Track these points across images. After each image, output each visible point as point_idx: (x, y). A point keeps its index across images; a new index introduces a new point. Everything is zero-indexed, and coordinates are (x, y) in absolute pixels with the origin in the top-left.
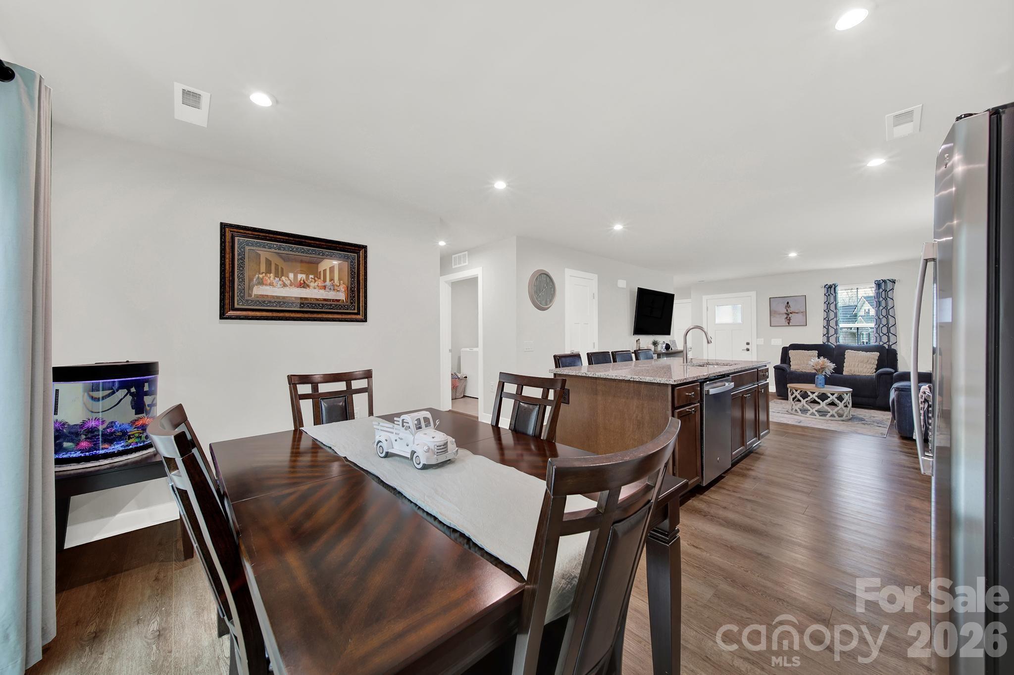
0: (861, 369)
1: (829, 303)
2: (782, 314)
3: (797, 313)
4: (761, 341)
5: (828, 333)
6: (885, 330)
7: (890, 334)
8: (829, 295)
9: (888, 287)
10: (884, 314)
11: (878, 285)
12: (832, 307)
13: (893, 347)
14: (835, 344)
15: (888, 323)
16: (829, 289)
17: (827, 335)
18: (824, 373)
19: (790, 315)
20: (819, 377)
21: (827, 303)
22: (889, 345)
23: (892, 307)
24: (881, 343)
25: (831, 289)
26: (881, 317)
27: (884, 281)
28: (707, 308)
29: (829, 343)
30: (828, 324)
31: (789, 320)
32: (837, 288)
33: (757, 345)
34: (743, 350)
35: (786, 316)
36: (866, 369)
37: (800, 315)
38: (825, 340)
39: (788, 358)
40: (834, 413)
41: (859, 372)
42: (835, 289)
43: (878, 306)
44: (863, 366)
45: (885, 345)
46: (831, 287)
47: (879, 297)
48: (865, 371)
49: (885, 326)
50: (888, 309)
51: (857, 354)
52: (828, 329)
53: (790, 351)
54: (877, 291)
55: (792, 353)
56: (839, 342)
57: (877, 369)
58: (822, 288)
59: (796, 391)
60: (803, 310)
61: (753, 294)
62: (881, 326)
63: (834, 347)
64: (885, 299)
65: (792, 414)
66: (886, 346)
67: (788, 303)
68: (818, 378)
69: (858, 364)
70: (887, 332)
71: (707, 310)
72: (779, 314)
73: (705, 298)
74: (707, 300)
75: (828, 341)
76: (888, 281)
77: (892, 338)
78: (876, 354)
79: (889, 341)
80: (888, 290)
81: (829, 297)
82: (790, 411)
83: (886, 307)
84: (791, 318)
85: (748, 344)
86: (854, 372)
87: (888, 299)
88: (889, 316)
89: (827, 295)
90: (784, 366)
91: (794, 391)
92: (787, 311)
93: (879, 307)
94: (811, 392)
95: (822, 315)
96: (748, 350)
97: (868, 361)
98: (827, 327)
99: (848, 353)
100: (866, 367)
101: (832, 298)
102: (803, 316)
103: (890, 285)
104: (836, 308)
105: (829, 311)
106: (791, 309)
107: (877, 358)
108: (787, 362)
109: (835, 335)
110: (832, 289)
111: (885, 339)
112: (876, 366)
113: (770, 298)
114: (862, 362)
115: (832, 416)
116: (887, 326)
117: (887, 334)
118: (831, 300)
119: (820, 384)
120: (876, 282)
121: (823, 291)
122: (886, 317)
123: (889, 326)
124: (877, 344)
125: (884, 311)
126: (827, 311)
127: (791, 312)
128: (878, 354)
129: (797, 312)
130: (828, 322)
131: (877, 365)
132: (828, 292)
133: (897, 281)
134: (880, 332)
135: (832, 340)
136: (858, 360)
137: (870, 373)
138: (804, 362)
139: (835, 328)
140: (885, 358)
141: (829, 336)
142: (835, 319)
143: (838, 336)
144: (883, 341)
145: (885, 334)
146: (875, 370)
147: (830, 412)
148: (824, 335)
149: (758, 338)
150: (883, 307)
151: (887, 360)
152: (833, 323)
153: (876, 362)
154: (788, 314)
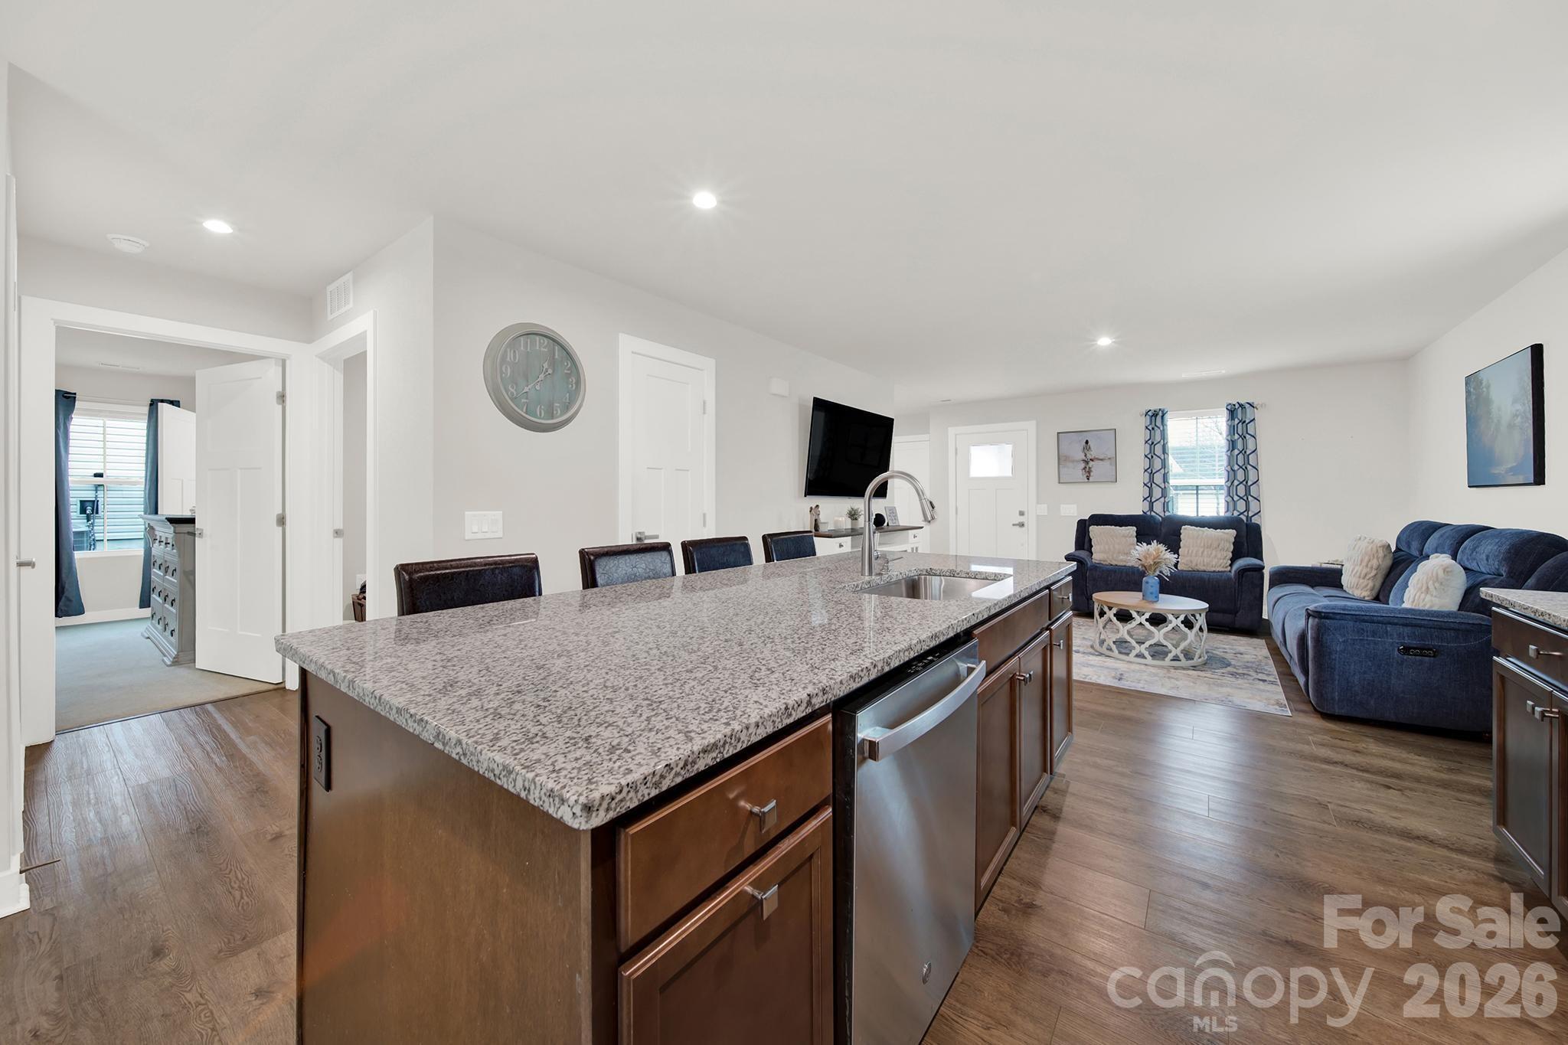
0: (1208, 560)
1: (1153, 443)
2: (1077, 461)
3: (1102, 460)
4: (1043, 509)
5: (1150, 495)
6: (1241, 491)
7: (1249, 497)
8: (1153, 429)
9: (1248, 416)
10: (1241, 463)
11: (1232, 412)
12: (1158, 450)
13: (1255, 520)
14: (1163, 515)
15: (1246, 480)
16: (1153, 418)
17: (1149, 499)
18: (1158, 573)
19: (1091, 463)
20: (1150, 581)
21: (1150, 442)
22: (1247, 517)
23: (1254, 451)
24: (1236, 514)
25: (1156, 418)
26: (1236, 467)
27: (1241, 405)
28: (956, 449)
29: (1153, 514)
30: (1151, 481)
31: (1088, 472)
32: (1167, 416)
33: (1037, 516)
34: (1014, 525)
35: (1083, 465)
36: (1216, 560)
37: (1106, 463)
38: (1146, 509)
39: (1087, 539)
40: (1179, 654)
41: (1204, 565)
42: (1162, 417)
43: (1231, 449)
44: (1211, 554)
45: (1241, 516)
46: (1157, 415)
47: (1232, 434)
48: (1214, 563)
49: (1241, 483)
50: (1248, 453)
51: (1200, 533)
52: (1150, 488)
53: (1091, 528)
54: (1229, 423)
55: (1094, 531)
56: (1168, 510)
57: (1233, 560)
58: (1141, 416)
59: (1110, 609)
60: (1111, 454)
61: (1031, 426)
62: (1236, 483)
63: (1160, 519)
64: (1243, 437)
65: (1101, 654)
66: (1244, 519)
67: (1087, 442)
68: (1147, 583)
69: (1204, 551)
70: (1244, 494)
71: (956, 453)
72: (1073, 461)
73: (952, 431)
74: (956, 435)
75: (1151, 509)
76: (1247, 406)
77: (1253, 504)
78: (1231, 533)
79: (1247, 510)
80: (1247, 422)
81: (1152, 432)
82: (1097, 646)
83: (1243, 452)
84: (1092, 469)
85: (1022, 513)
86: (1197, 565)
87: (1248, 436)
88: (1249, 466)
89: (1150, 428)
90: (1083, 554)
91: (1106, 609)
92: (1086, 456)
93: (1233, 450)
94: (1138, 612)
95: (1142, 463)
96: (1022, 525)
97: (1218, 546)
98: (1150, 485)
99: (1186, 531)
100: (1216, 556)
101: (1158, 432)
102: (1111, 464)
103: (1249, 412)
104: (1164, 452)
105: (1152, 457)
106: (1092, 453)
107: (1233, 540)
108: (1086, 547)
109: (1163, 498)
110: (1159, 418)
111: (1241, 506)
112: (1231, 555)
113: (1058, 433)
114: (1209, 547)
115: (1176, 659)
116: (1244, 483)
117: (1245, 498)
118: (1156, 438)
119: (1152, 593)
120: (1229, 408)
121: (1144, 421)
122: (1244, 467)
123: (1249, 484)
124: (1229, 514)
125: (1240, 457)
126: (1150, 457)
127: (1093, 457)
128: (1233, 532)
129: (1101, 458)
130: (1152, 475)
131: (1232, 552)
132: (1151, 424)
133: (1260, 403)
134: (1235, 493)
135: (1158, 508)
136: (1202, 545)
137: (1223, 567)
138: (1114, 547)
139: (1163, 487)
140: (1245, 539)
141: (1153, 500)
142: (1163, 470)
143: (1167, 501)
144: (1238, 509)
145: (1241, 498)
146: (1230, 562)
147: (1171, 652)
148: (1145, 499)
149: (1038, 503)
150: (1238, 450)
151: (1247, 543)
152: (1158, 478)
153: (1232, 548)
154: (1087, 462)
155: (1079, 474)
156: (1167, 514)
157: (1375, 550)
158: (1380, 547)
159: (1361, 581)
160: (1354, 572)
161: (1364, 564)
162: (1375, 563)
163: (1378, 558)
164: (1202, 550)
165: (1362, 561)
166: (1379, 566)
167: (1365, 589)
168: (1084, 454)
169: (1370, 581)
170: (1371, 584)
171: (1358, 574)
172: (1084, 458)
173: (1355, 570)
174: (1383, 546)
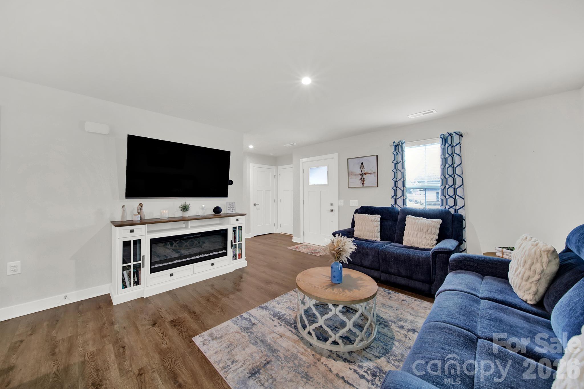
0: (420, 240)
2: (358, 175)
3: (370, 174)
4: (341, 202)
5: (396, 195)
6: (451, 192)
7: (456, 196)
8: (397, 154)
9: (455, 141)
11: (444, 140)
12: (400, 166)
13: (461, 212)
14: (402, 207)
15: (454, 184)
17: (395, 197)
19: (364, 176)
20: (334, 267)
21: (395, 162)
22: (455, 210)
23: (460, 165)
24: (447, 208)
25: (398, 146)
26: (447, 176)
27: (450, 135)
28: (303, 170)
29: (395, 207)
30: (396, 186)
31: (363, 181)
32: (404, 145)
33: (339, 206)
35: (360, 177)
36: (426, 241)
37: (373, 176)
38: (393, 202)
41: (417, 244)
42: (402, 147)
44: (423, 236)
47: (444, 153)
48: (424, 243)
49: (451, 186)
50: (455, 167)
51: (417, 221)
52: (395, 191)
53: (355, 215)
54: (443, 146)
55: (359, 216)
57: (438, 241)
58: (390, 146)
60: (375, 170)
61: (335, 155)
62: (447, 187)
63: (401, 209)
64: (452, 156)
66: (452, 211)
67: (362, 164)
69: (418, 233)
70: (453, 194)
71: (303, 173)
72: (355, 175)
73: (301, 160)
74: (303, 163)
75: (396, 203)
76: (454, 134)
77: (459, 201)
78: (438, 222)
79: (455, 204)
80: (454, 145)
81: (396, 156)
83: (452, 165)
84: (365, 180)
85: (332, 204)
86: (412, 243)
87: (455, 155)
88: (456, 175)
89: (395, 153)
92: (362, 171)
93: (445, 164)
95: (391, 175)
96: (332, 211)
97: (428, 230)
98: (395, 188)
99: (410, 219)
100: (426, 238)
102: (375, 176)
103: (456, 139)
104: (403, 167)
105: (396, 171)
106: (364, 170)
107: (439, 226)
108: (354, 226)
109: (403, 197)
110: (400, 147)
111: (451, 202)
112: (437, 237)
113: (348, 159)
114: (421, 231)
116: (453, 186)
117: (454, 197)
118: (399, 160)
119: (334, 277)
120: (442, 136)
121: (392, 149)
122: (453, 176)
123: (456, 187)
124: (443, 208)
125: (450, 169)
127: (365, 173)
128: (440, 221)
129: (369, 173)
130: (396, 182)
131: (438, 235)
132: (396, 150)
133: (464, 133)
134: (447, 194)
135: (400, 202)
136: (417, 229)
137: (430, 246)
138: (365, 228)
139: (403, 190)
140: (450, 225)
141: (397, 197)
142: (402, 179)
143: (404, 199)
144: (449, 204)
145: (451, 197)
146: (436, 242)
147: (331, 337)
148: (392, 197)
149: (339, 199)
150: (449, 164)
151: (452, 228)
152: (400, 184)
153: (438, 232)
154: (362, 175)
155: (358, 183)
156: (405, 206)
157: (538, 253)
158: (544, 251)
159: (524, 283)
160: (518, 272)
161: (527, 266)
162: (538, 267)
163: (542, 263)
164: (416, 233)
165: (525, 262)
166: (543, 271)
167: (528, 292)
168: (360, 171)
169: (533, 285)
170: (534, 289)
171: (520, 275)
172: (361, 173)
173: (519, 270)
174: (548, 251)
